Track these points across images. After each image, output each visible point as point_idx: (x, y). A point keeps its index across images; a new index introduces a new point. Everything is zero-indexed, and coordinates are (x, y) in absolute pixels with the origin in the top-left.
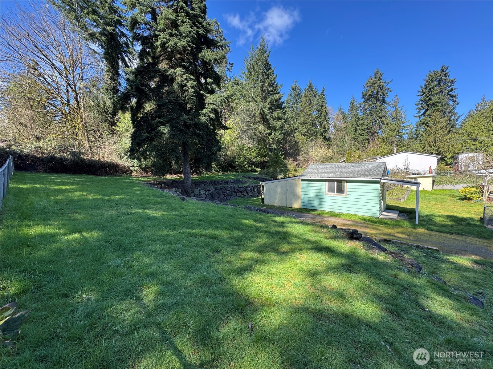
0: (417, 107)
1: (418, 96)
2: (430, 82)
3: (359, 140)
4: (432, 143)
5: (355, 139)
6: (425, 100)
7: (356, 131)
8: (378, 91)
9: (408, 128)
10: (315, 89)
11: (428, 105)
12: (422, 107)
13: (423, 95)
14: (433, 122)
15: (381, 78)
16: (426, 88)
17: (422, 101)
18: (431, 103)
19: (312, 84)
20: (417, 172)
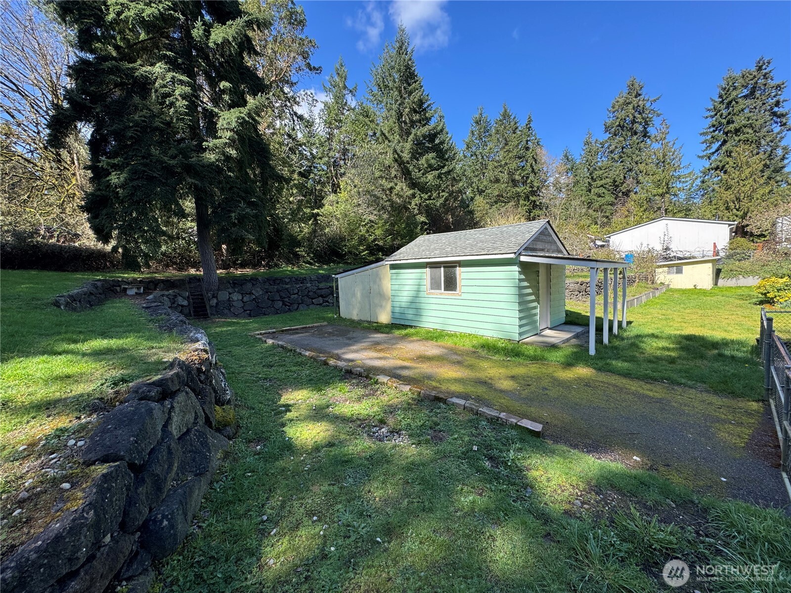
0: (703, 138)
1: (707, 117)
2: (729, 89)
3: (596, 205)
4: (732, 204)
5: (590, 205)
6: (720, 124)
7: (590, 191)
8: (635, 117)
9: (688, 179)
10: (514, 119)
11: (726, 133)
12: (712, 137)
13: (716, 115)
14: (735, 163)
15: (640, 92)
16: (722, 102)
17: (714, 126)
18: (732, 130)
19: (508, 111)
20: (687, 255)
